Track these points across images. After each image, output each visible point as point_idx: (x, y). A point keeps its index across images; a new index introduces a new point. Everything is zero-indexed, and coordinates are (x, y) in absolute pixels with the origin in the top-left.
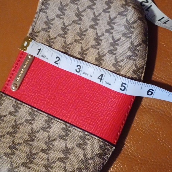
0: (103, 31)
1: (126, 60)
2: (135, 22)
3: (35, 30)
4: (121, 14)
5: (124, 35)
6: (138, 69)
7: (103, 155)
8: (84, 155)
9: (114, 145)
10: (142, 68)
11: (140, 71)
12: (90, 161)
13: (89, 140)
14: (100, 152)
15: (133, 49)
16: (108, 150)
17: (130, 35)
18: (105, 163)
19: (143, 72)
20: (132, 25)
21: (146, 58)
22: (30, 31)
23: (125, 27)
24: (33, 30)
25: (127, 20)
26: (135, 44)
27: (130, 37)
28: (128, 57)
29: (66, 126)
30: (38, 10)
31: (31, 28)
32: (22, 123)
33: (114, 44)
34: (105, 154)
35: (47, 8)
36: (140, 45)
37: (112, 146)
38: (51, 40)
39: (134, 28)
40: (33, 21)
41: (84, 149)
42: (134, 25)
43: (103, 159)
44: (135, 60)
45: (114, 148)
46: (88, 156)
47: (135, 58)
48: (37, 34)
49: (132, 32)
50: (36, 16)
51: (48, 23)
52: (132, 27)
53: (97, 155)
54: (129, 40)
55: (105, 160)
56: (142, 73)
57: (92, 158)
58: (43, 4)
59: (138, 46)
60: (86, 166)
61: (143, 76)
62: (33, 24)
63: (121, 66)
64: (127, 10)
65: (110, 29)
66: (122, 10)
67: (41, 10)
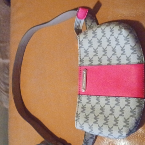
0: (115, 45)
1: (132, 55)
2: (128, 36)
3: (82, 58)
4: (120, 34)
5: (125, 44)
6: (139, 57)
7: (140, 105)
8: (131, 108)
10: (142, 55)
11: (141, 57)
12: (135, 110)
13: (130, 101)
14: (138, 104)
15: (133, 48)
16: (142, 102)
17: (129, 42)
18: (143, 109)
19: (143, 57)
21: (142, 50)
22: (79, 60)
23: (124, 40)
24: (80, 58)
25: (124, 36)
26: (133, 45)
27: (129, 44)
28: (132, 53)
29: (116, 98)
30: (79, 48)
31: (79, 58)
33: (123, 49)
34: (141, 104)
35: (83, 45)
37: (143, 99)
38: (91, 59)
39: (129, 38)
41: (129, 106)
43: (141, 107)
44: (136, 53)
45: (144, 100)
46: (133, 108)
48: (83, 60)
50: (79, 51)
51: (86, 52)
52: (128, 39)
53: (137, 106)
55: (142, 107)
56: (142, 58)
57: (135, 109)
58: (80, 44)
59: (135, 46)
60: (134, 113)
61: (143, 59)
62: (79, 55)
63: (131, 59)
64: (121, 32)
65: (118, 43)
66: (119, 32)
67: (80, 47)
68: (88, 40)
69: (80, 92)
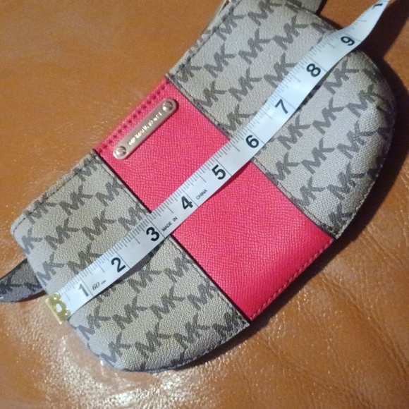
0: (310, 121)
1: (327, 191)
2: (369, 134)
3: (193, 63)
4: (352, 107)
5: (341, 147)
6: (340, 214)
7: (225, 328)
8: (196, 318)
9: (249, 321)
10: (350, 215)
11: (343, 219)
12: (200, 332)
13: (211, 296)
14: (223, 323)
15: (346, 178)
16: (236, 324)
17: (352, 153)
18: (223, 342)
19: (348, 222)
20: (362, 138)
21: (363, 201)
22: (183, 60)
23: (349, 135)
24: (189, 60)
25: (357, 125)
26: (354, 171)
27: (350, 157)
28: (332, 189)
29: (184, 257)
30: (210, 28)
31: (187, 55)
32: (113, 222)
33: (319, 153)
34: (229, 328)
35: (229, 31)
36: (361, 176)
37: (245, 321)
38: (214, 92)
39: (363, 143)
40: (196, 45)
41: (198, 308)
42: (365, 138)
43: (223, 335)
44: (341, 198)
45: (247, 325)
46: (200, 322)
47: (343, 194)
48: (193, 71)
49: (356, 149)
50: (204, 36)
51: (221, 58)
52: (359, 141)
53: (216, 327)
54: (346, 160)
55: (226, 338)
56: (344, 223)
57: (205, 328)
58: (224, 19)
59: (357, 176)
60: (192, 336)
61: (344, 227)
62: (193, 49)
63: (314, 198)
64: (364, 107)
65: (323, 124)
66: (357, 101)
67: (216, 29)
68: (257, 33)
69: (105, 147)
